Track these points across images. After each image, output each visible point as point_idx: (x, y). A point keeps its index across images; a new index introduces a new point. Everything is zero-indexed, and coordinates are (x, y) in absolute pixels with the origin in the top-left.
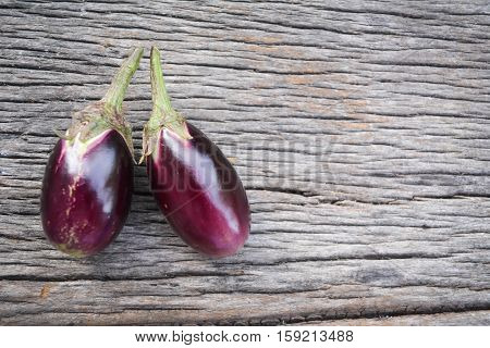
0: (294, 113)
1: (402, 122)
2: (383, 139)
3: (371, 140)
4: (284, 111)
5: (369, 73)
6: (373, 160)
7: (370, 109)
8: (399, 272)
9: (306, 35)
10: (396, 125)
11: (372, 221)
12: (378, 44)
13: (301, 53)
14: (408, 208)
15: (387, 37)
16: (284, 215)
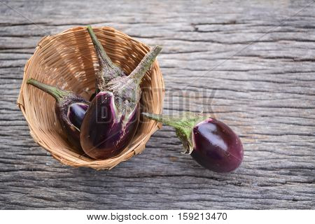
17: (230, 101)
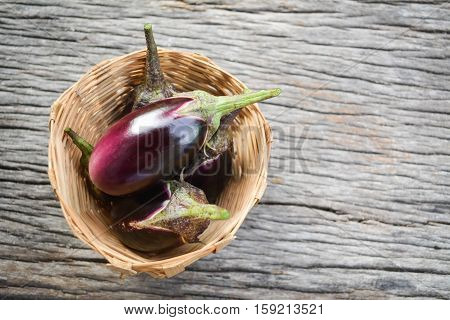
0: (332, 145)
1: (421, 159)
2: (405, 172)
3: (394, 172)
5: (396, 117)
6: (395, 189)
7: (395, 146)
8: (413, 283)
9: (345, 83)
10: (416, 161)
11: (391, 239)
12: (404, 94)
13: (341, 97)
14: (422, 230)
15: (412, 88)
16: (319, 228)
17: (363, 98)
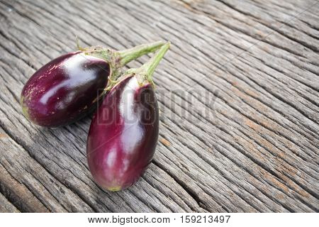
4: (227, 137)
